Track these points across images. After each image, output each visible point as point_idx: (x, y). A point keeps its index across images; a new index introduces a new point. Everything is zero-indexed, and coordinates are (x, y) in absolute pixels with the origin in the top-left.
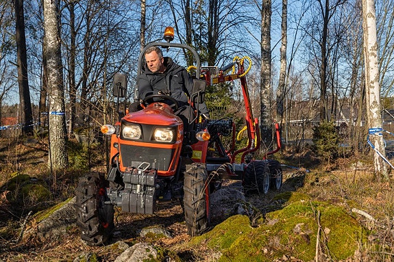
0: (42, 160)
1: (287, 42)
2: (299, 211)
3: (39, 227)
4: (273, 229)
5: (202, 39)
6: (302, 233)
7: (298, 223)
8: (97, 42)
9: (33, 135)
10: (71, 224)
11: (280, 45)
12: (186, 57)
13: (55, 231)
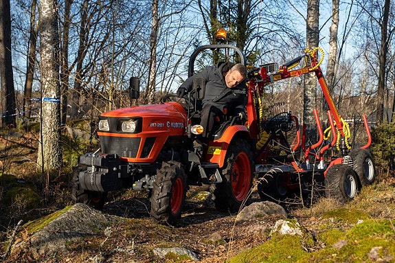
0: (27, 158)
1: (338, 20)
2: (375, 231)
3: (32, 239)
4: (341, 253)
5: (231, 13)
6: (380, 259)
7: (374, 246)
8: (97, 13)
9: (15, 127)
10: (71, 238)
11: (329, 24)
12: (209, 35)
13: (52, 246)
